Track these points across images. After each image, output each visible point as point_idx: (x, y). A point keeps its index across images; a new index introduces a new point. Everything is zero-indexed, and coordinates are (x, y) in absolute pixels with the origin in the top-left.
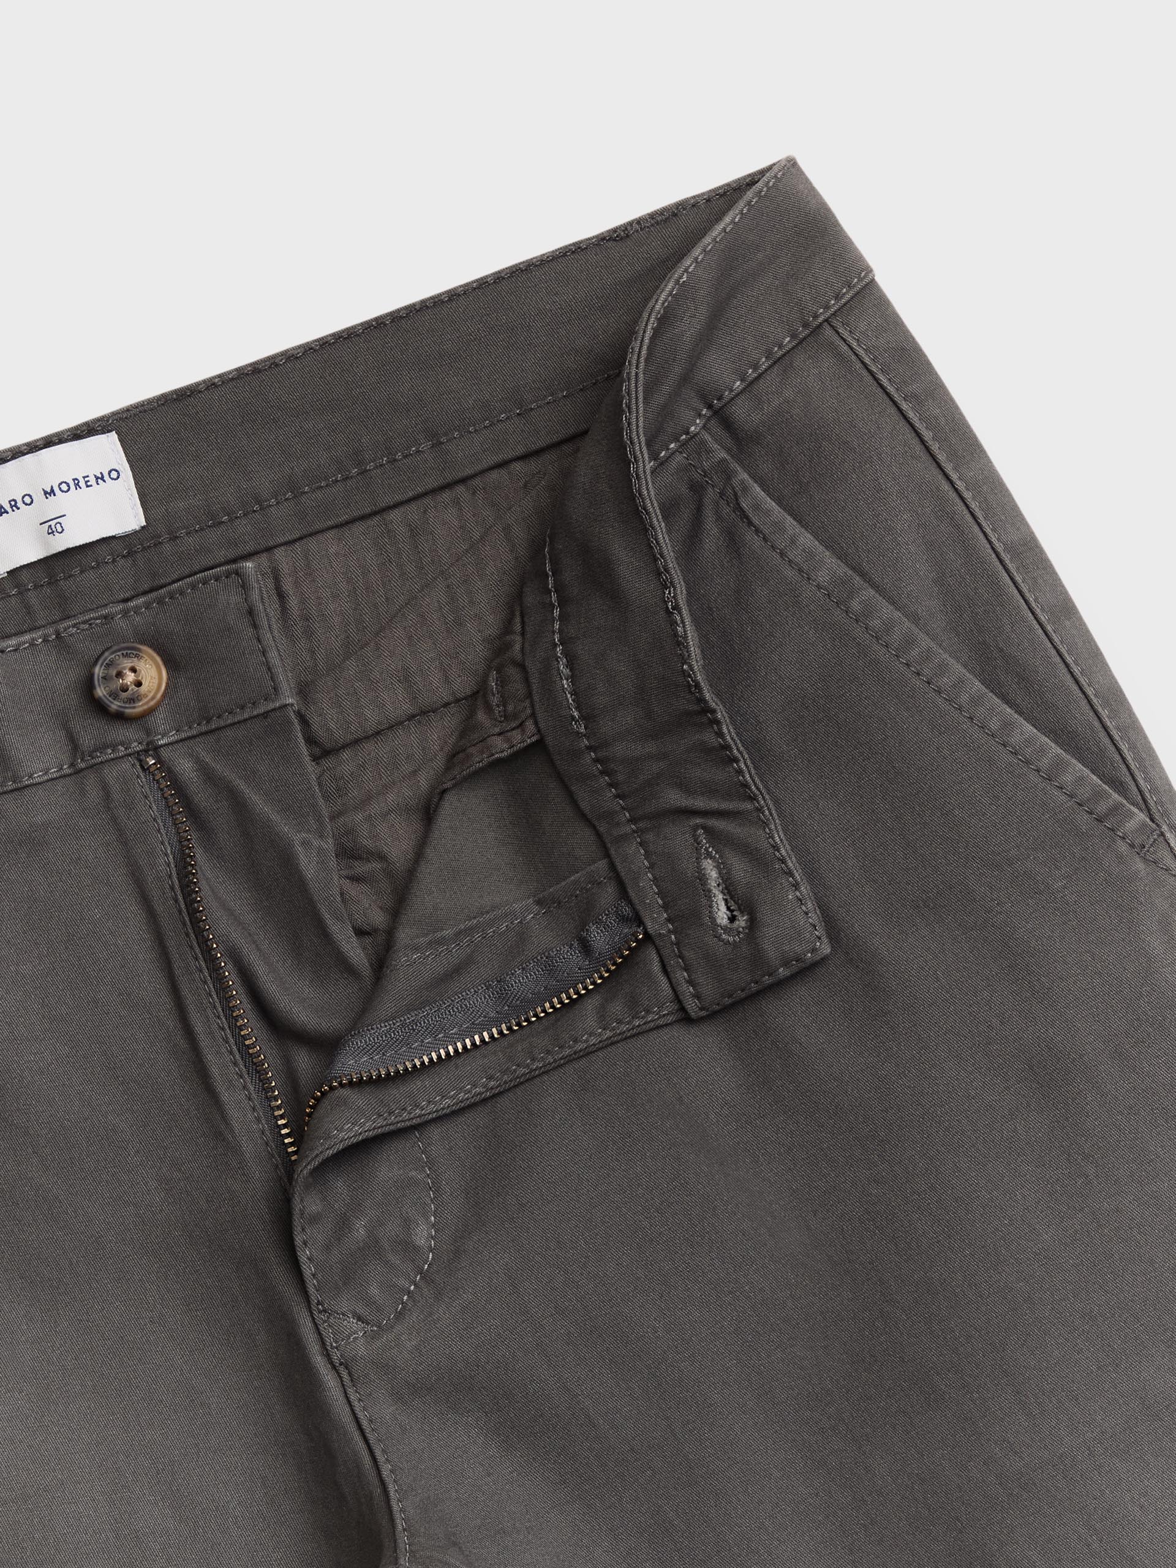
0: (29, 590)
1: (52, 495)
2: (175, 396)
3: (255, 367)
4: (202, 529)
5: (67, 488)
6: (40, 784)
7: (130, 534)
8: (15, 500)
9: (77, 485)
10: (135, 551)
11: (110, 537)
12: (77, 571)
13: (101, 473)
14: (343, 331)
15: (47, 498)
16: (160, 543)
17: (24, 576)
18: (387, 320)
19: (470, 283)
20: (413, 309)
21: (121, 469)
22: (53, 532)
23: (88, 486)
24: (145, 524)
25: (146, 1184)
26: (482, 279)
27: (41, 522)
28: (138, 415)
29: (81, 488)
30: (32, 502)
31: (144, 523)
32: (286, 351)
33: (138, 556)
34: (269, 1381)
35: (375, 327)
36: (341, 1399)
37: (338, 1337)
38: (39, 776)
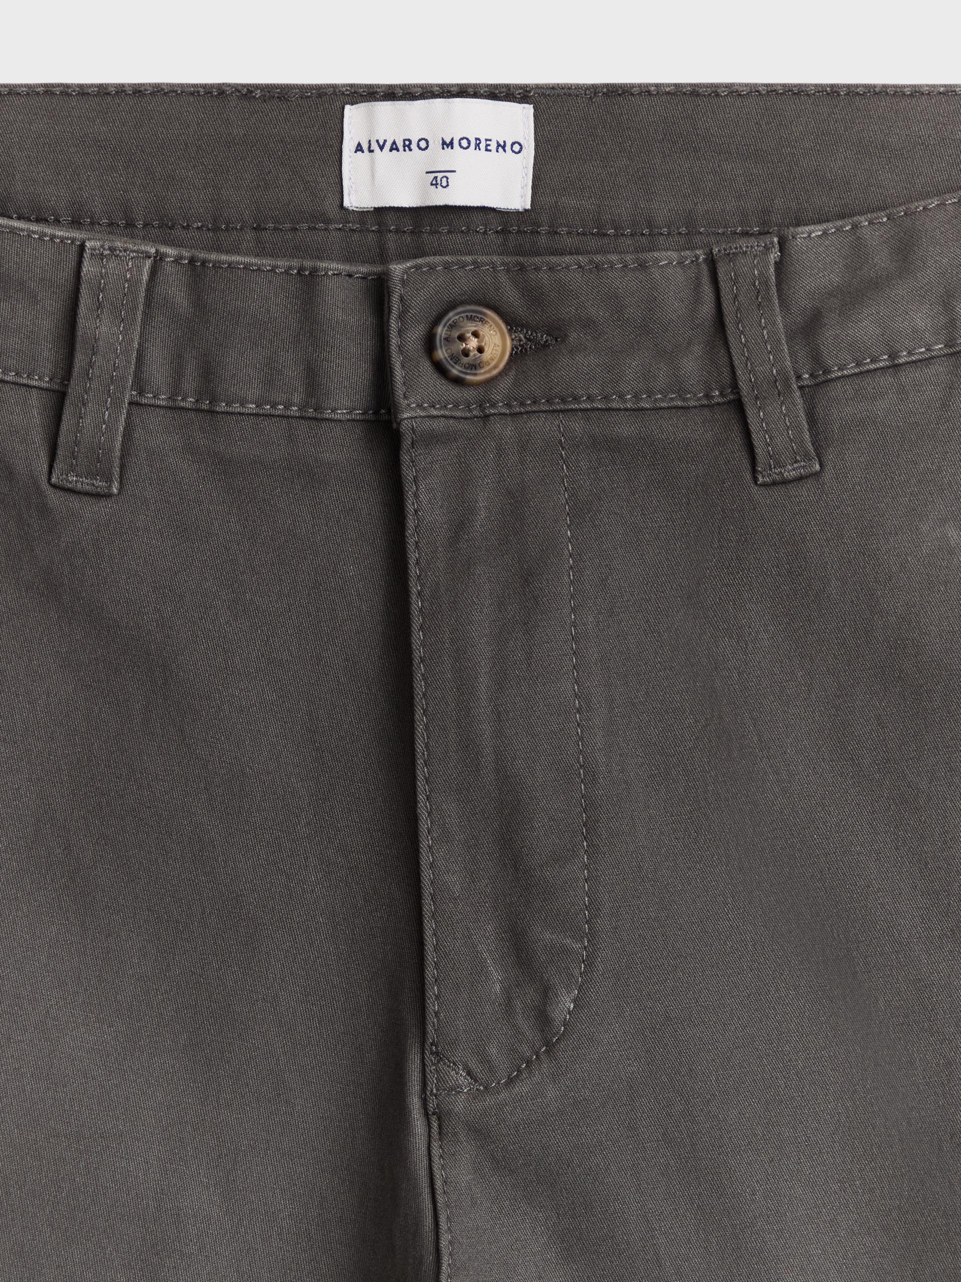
0: (390, 231)
1: (450, 147)
2: (605, 90)
3: (695, 89)
4: (584, 234)
5: (467, 145)
6: (340, 421)
7: (511, 212)
8: (410, 141)
9: (477, 146)
10: (510, 231)
11: (491, 208)
12: (445, 229)
13: (505, 142)
14: (795, 86)
15: (443, 148)
16: (537, 232)
17: (390, 218)
18: (843, 91)
19: (937, 85)
20: (872, 90)
21: (525, 145)
22: (437, 184)
23: (487, 150)
24: (530, 208)
25: (306, 859)
26: (951, 86)
27: (428, 171)
28: (561, 96)
29: (480, 149)
30: (426, 148)
31: (528, 207)
32: (732, 85)
33: (511, 237)
34: (363, 1103)
35: (828, 94)
36: (423, 1150)
37: (441, 1085)
38: (342, 413)
